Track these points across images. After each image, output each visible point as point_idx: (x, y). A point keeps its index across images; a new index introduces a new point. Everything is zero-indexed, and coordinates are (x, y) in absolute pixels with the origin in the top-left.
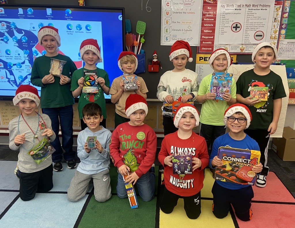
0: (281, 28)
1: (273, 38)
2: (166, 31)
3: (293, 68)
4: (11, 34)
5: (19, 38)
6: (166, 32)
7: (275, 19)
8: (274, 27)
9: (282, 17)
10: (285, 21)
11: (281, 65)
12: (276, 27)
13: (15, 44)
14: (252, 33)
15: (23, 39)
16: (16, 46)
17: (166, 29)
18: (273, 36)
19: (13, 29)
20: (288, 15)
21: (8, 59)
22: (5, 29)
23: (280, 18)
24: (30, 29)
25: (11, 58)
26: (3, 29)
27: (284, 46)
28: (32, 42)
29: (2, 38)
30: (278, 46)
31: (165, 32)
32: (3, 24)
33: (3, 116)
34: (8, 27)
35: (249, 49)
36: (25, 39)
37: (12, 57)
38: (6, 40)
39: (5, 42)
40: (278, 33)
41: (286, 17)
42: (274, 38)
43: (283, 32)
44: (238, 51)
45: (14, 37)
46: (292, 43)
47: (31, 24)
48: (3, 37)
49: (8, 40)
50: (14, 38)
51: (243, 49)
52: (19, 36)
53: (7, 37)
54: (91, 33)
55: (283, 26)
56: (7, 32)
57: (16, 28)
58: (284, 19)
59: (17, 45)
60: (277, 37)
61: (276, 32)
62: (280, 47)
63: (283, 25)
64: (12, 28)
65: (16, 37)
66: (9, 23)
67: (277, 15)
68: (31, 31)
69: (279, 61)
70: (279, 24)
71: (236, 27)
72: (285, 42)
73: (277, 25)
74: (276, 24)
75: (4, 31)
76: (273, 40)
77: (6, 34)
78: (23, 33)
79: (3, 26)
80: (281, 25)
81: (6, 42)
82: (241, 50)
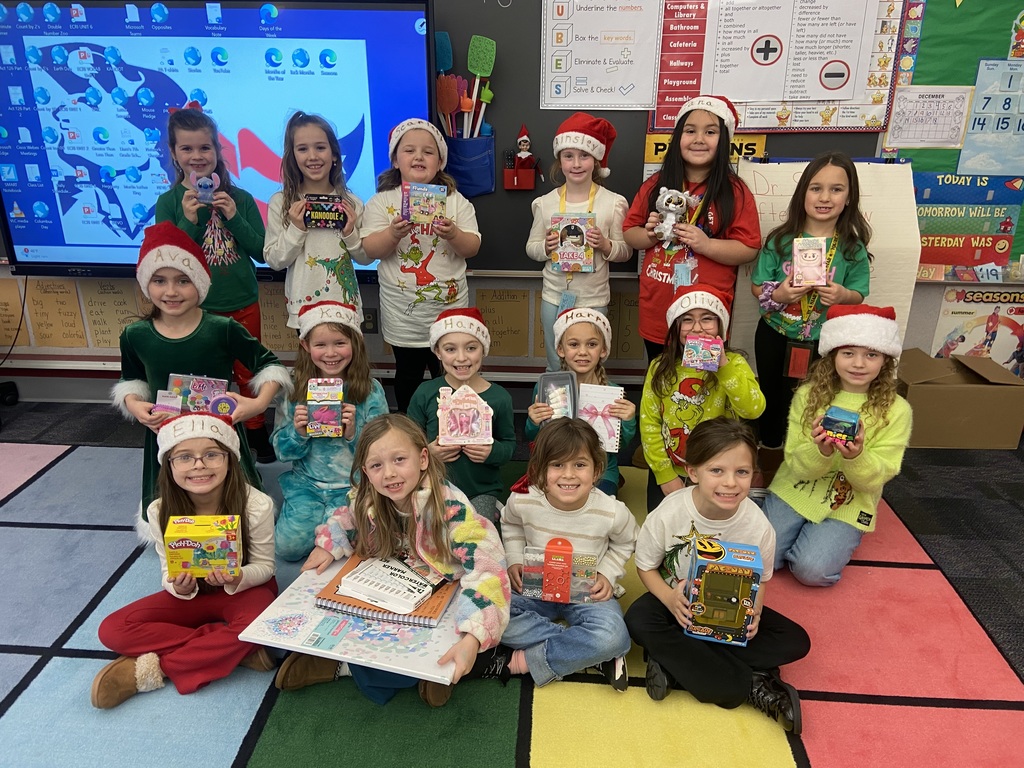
0: (900, 52)
1: (875, 84)
2: (557, 64)
3: (935, 173)
4: (109, 83)
5: (131, 94)
6: (557, 68)
7: (884, 23)
8: (881, 47)
9: (905, 17)
10: (914, 31)
11: (899, 162)
12: (885, 49)
13: (121, 110)
14: (814, 68)
15: (143, 95)
16: (121, 117)
17: (557, 60)
18: (878, 75)
19: (113, 66)
20: (924, 12)
21: (102, 155)
22: (89, 69)
23: (899, 21)
24: (161, 66)
25: (110, 152)
26: (84, 69)
27: (910, 106)
28: (167, 104)
29: (83, 95)
30: (891, 105)
31: (554, 70)
32: (85, 52)
33: (95, 322)
34: (99, 62)
35: (806, 116)
36: (148, 97)
37: (114, 149)
38: (93, 101)
39: (91, 106)
40: (890, 67)
41: (918, 18)
42: (881, 81)
43: (908, 62)
44: (772, 122)
45: (114, 91)
46: (933, 97)
47: (165, 50)
48: (84, 92)
49: (100, 100)
50: (117, 95)
51: (787, 118)
52: (129, 87)
53: (95, 91)
54: (336, 74)
55: (908, 46)
56: (97, 77)
57: (120, 63)
58: (909, 25)
59: (126, 113)
60: (889, 80)
61: (886, 64)
62: (898, 110)
63: (906, 41)
64: (110, 65)
65: (121, 91)
66: (101, 49)
67: (890, 11)
68: (164, 72)
69: (893, 151)
70: (896, 39)
71: (767, 50)
72: (912, 95)
73: (890, 41)
74: (885, 38)
75: (88, 73)
76: (878, 87)
77: (93, 82)
78: (140, 79)
79: (85, 58)
80: (902, 41)
81: (95, 107)
82: (779, 118)
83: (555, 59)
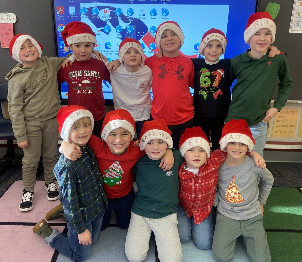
4: (115, 23)
5: (124, 28)
6: (298, 16)
13: (119, 35)
15: (129, 29)
16: (118, 38)
17: (299, 13)
19: (118, 16)
21: (107, 54)
22: (107, 17)
24: (139, 17)
25: (111, 53)
26: (105, 17)
28: (139, 33)
29: (103, 28)
32: (107, 10)
34: (112, 14)
36: (131, 29)
37: (113, 51)
38: (107, 31)
39: (106, 33)
45: (117, 27)
47: (142, 10)
48: (104, 27)
49: (110, 30)
50: (118, 29)
52: (123, 25)
53: (109, 27)
56: (110, 21)
57: (122, 15)
59: (121, 36)
64: (117, 16)
65: (120, 27)
66: (114, 9)
68: (140, 19)
75: (107, 19)
77: (109, 23)
78: (129, 22)
79: (106, 12)
81: (107, 34)
83: (298, 12)
